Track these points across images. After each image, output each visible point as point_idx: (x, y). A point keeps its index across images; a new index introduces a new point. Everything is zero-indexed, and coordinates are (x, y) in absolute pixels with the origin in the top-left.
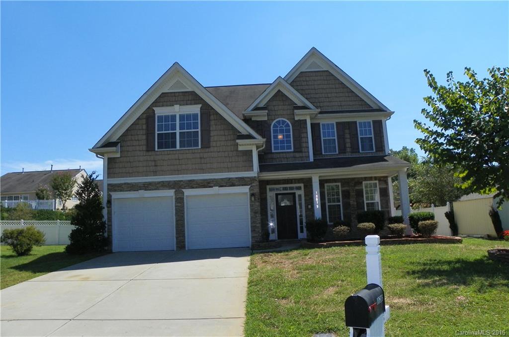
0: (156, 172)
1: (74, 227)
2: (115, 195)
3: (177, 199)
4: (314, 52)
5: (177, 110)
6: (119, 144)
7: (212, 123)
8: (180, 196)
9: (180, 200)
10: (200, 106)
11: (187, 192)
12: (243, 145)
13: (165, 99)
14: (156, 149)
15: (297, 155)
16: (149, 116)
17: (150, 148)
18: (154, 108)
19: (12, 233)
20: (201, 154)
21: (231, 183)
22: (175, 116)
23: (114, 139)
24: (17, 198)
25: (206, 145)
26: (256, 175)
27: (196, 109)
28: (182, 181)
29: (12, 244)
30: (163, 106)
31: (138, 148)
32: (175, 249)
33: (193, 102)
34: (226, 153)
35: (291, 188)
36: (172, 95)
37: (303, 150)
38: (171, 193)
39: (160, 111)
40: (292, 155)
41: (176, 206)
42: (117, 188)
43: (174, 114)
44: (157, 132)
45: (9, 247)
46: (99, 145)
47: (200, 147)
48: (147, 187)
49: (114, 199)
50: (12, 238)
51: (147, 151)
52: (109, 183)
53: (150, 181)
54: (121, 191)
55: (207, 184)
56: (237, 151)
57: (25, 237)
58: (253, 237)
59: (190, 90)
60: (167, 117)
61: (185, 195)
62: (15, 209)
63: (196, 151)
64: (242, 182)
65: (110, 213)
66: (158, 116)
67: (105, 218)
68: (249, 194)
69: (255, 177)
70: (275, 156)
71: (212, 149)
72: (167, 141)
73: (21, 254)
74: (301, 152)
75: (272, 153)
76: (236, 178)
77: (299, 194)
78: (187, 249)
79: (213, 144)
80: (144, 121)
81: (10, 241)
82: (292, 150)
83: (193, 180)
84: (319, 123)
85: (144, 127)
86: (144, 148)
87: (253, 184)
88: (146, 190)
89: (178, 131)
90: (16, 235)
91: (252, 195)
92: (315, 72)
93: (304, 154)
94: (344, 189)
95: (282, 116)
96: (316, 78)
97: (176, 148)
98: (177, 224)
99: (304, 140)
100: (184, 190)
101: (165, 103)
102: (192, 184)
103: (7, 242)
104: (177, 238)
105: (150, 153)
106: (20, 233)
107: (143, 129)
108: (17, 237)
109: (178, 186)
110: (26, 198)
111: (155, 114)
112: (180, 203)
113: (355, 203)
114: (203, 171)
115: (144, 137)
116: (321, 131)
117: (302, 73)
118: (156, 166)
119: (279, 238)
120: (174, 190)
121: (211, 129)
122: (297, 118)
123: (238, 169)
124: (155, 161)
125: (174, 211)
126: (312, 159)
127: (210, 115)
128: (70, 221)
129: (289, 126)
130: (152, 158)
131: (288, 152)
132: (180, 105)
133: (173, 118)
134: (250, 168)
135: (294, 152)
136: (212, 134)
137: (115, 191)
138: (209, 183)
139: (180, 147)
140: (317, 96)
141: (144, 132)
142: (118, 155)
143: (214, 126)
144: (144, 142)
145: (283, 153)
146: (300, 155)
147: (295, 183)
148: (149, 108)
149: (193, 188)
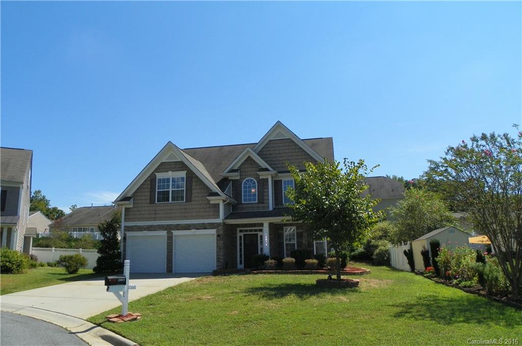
0: (155, 218)
1: (99, 255)
2: (129, 234)
3: (168, 237)
4: (279, 125)
5: (170, 175)
6: (132, 199)
7: (194, 184)
8: (170, 235)
9: (170, 238)
10: (186, 172)
11: (175, 233)
12: (213, 200)
13: (163, 167)
14: (156, 202)
15: (260, 205)
16: (152, 179)
17: (152, 201)
18: (156, 174)
19: (65, 258)
20: (186, 206)
21: (204, 227)
22: (169, 179)
23: (129, 195)
24: (85, 230)
25: (189, 200)
26: (222, 222)
27: (183, 174)
28: (172, 225)
29: (65, 266)
30: (162, 172)
31: (144, 201)
32: (166, 272)
33: (181, 169)
34: (202, 205)
35: (256, 230)
36: (168, 164)
37: (265, 202)
38: (164, 233)
39: (159, 176)
40: (256, 205)
41: (167, 242)
42: (130, 229)
43: (168, 177)
44: (157, 190)
45: (64, 268)
46: (118, 199)
47: (185, 201)
48: (149, 228)
49: (128, 237)
50: (65, 261)
51: (151, 203)
52: (126, 225)
53: (151, 224)
54: (132, 231)
55: (188, 227)
56: (209, 204)
57: (73, 261)
58: (217, 266)
59: (180, 160)
60: (164, 180)
61: (174, 234)
62: (81, 240)
63: (182, 204)
64: (212, 226)
65: (125, 246)
66: (158, 179)
67: (121, 250)
68: (216, 235)
69: (220, 223)
70: (244, 206)
71: (192, 203)
72: (164, 196)
73: (71, 273)
74: (263, 203)
75: (242, 204)
76: (208, 223)
77: (261, 234)
78: (173, 272)
79: (193, 199)
80: (149, 182)
81: (64, 263)
82: (257, 202)
83: (179, 225)
84: (281, 181)
85: (149, 186)
86: (148, 201)
87: (220, 228)
88: (148, 231)
89: (171, 190)
90: (68, 259)
91: (218, 236)
92: (281, 140)
93: (265, 205)
94: (298, 231)
95: (250, 176)
96: (281, 145)
97: (169, 201)
98: (167, 255)
99: (266, 194)
100: (173, 231)
101: (163, 170)
102: (178, 227)
103: (62, 264)
104: (167, 264)
105: (152, 205)
106: (71, 258)
107: (148, 188)
108: (68, 261)
109: (169, 228)
110: (92, 230)
111: (156, 178)
112: (170, 240)
113: (307, 242)
114: (186, 218)
115: (149, 194)
116: (283, 186)
117: (270, 141)
118: (155, 214)
119: (244, 268)
120: (166, 231)
121: (193, 188)
122: (261, 178)
123: (209, 217)
124: (155, 210)
125: (166, 246)
126: (271, 209)
127: (192, 178)
128: (97, 250)
129: (255, 184)
130: (153, 208)
131: (253, 203)
132: (173, 171)
133: (168, 180)
134: (218, 216)
135: (258, 203)
136: (193, 191)
137: (129, 231)
138: (189, 227)
139: (172, 200)
140: (281, 159)
141: (149, 190)
142: (132, 206)
143: (195, 186)
144: (148, 197)
145: (250, 203)
146: (263, 205)
147: (258, 227)
148: (152, 173)
149: (179, 230)
